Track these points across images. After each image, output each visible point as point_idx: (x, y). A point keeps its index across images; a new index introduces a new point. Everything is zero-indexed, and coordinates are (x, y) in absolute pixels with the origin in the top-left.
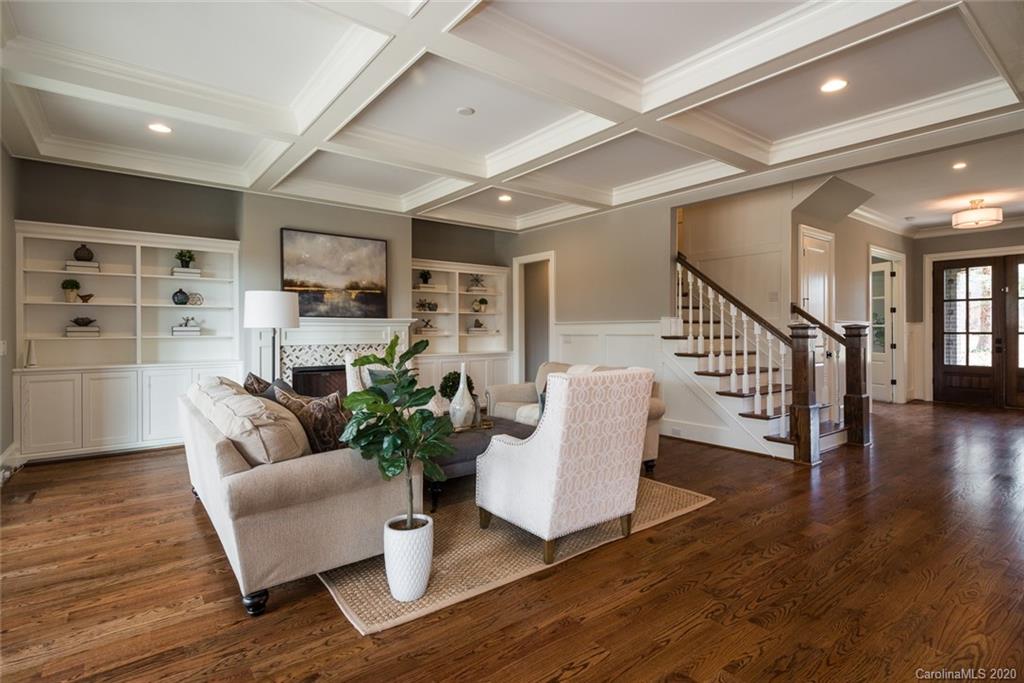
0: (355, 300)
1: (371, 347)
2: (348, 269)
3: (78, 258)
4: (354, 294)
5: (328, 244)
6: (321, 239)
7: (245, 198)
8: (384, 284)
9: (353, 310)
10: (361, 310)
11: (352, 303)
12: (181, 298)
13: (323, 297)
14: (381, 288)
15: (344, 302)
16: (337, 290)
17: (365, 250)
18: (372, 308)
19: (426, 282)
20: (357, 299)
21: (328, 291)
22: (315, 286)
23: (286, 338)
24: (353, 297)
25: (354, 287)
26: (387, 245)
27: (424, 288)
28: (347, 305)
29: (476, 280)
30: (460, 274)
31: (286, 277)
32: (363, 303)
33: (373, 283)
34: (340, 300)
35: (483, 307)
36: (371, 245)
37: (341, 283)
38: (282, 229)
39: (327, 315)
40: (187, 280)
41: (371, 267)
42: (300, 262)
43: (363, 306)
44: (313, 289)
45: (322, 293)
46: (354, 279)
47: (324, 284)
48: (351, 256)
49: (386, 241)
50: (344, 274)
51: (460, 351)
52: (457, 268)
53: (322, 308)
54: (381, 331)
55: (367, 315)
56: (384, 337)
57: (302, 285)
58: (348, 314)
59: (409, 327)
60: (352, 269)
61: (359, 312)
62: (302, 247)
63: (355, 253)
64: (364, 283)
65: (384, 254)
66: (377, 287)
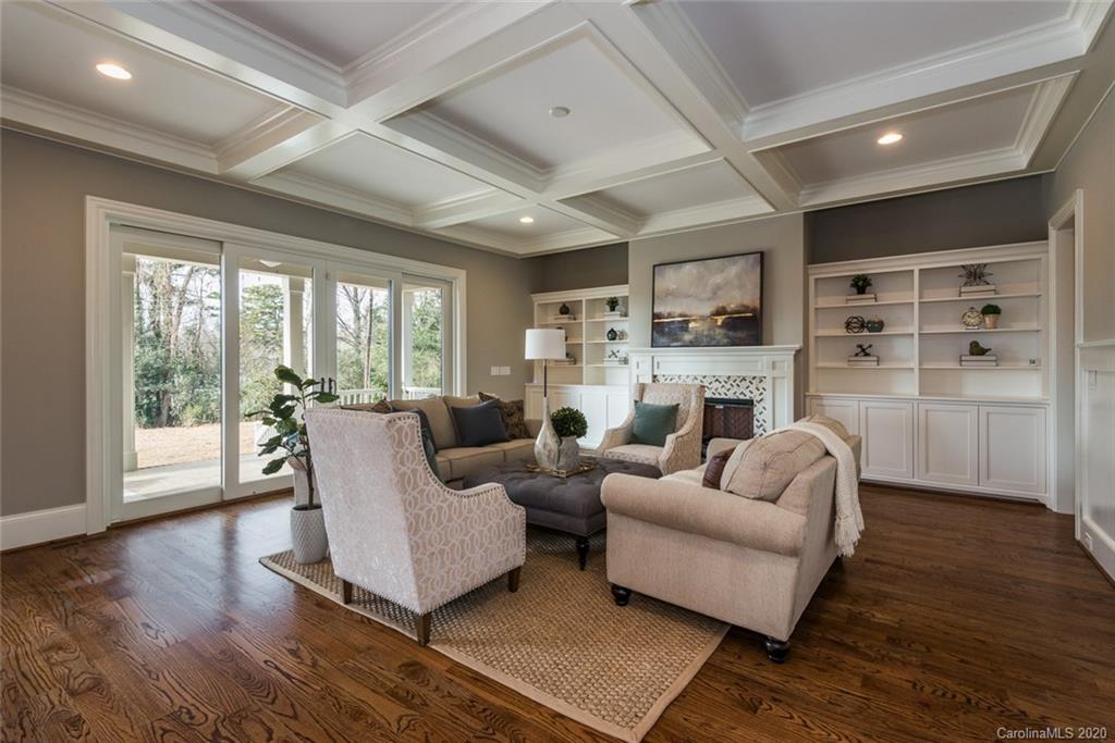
0: (721, 327)
1: (744, 379)
2: (715, 293)
3: (562, 313)
4: (720, 320)
5: (695, 271)
6: (688, 266)
7: (630, 249)
8: (758, 305)
9: (718, 337)
10: (728, 337)
11: (718, 331)
12: (613, 335)
13: (688, 327)
14: (753, 310)
15: (709, 330)
16: (703, 318)
17: (733, 269)
18: (743, 335)
19: (861, 291)
20: (725, 325)
21: (694, 320)
22: (681, 316)
23: (658, 367)
24: (719, 323)
25: (719, 312)
26: (763, 259)
28: (712, 333)
29: (975, 275)
30: (921, 270)
31: (655, 311)
32: (729, 330)
33: (744, 306)
34: (705, 327)
36: (741, 263)
37: (707, 309)
38: (654, 266)
39: (692, 344)
40: (614, 321)
41: (741, 287)
42: (669, 294)
43: (731, 333)
44: (679, 319)
45: (687, 322)
46: (721, 304)
47: (688, 313)
48: (718, 279)
49: (762, 254)
50: (709, 299)
52: (915, 263)
53: (687, 337)
54: (757, 362)
55: (733, 343)
56: (760, 368)
57: (670, 316)
58: (714, 342)
59: (795, 356)
60: (720, 293)
61: (725, 341)
62: (670, 279)
63: (724, 275)
64: (732, 306)
65: (759, 269)
66: (746, 309)
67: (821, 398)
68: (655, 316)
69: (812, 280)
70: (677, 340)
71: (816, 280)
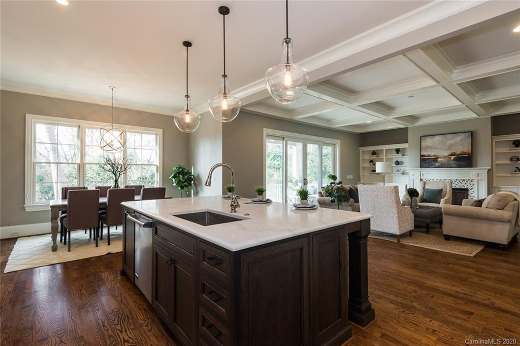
1: (464, 180)
3: (373, 154)
4: (453, 158)
5: (440, 139)
6: (437, 137)
8: (470, 151)
10: (457, 164)
11: (452, 162)
12: (398, 163)
14: (468, 154)
15: (447, 161)
16: (444, 157)
17: (459, 138)
18: (463, 163)
19: (517, 146)
20: (454, 159)
21: (441, 158)
22: (434, 156)
23: (423, 175)
24: (452, 159)
25: (452, 154)
26: (472, 134)
27: (514, 150)
31: (422, 154)
33: (463, 152)
36: (462, 136)
37: (446, 154)
38: (421, 137)
39: (439, 167)
40: (399, 157)
41: (462, 145)
42: (428, 148)
44: (434, 157)
45: (437, 158)
46: (453, 151)
47: (438, 155)
48: (452, 142)
49: (472, 132)
50: (448, 149)
53: (437, 164)
54: (470, 174)
55: (459, 166)
56: (471, 176)
57: (428, 156)
58: (450, 166)
59: (488, 172)
60: (452, 147)
61: (455, 165)
62: (428, 142)
63: (454, 140)
64: (458, 152)
65: (470, 138)
66: (465, 153)
67: (499, 188)
68: (421, 156)
69: (494, 141)
70: (432, 165)
71: (496, 142)
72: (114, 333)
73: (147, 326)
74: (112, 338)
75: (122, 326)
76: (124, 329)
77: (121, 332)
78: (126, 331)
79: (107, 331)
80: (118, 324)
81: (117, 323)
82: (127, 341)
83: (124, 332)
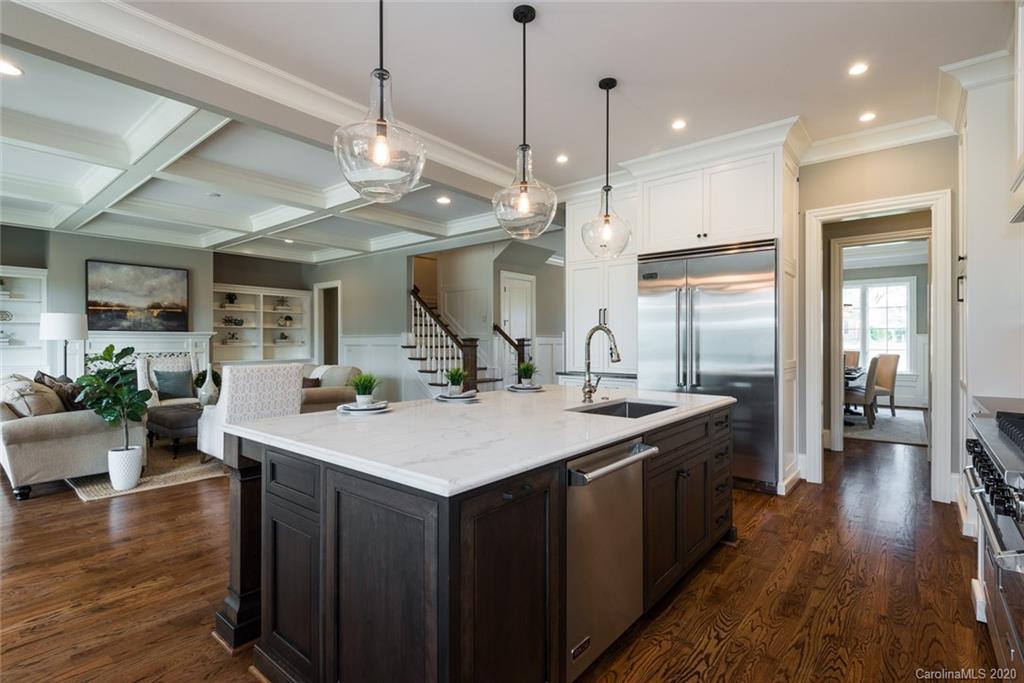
0: (156, 317)
1: (173, 354)
2: (151, 292)
4: (156, 312)
5: (131, 273)
6: (125, 269)
7: (51, 236)
8: (185, 304)
9: (155, 325)
10: (163, 325)
11: (154, 320)
13: (125, 315)
14: (183, 308)
15: (146, 318)
16: (139, 310)
17: (167, 278)
18: (174, 324)
19: (232, 302)
20: (158, 316)
21: (132, 311)
22: (118, 306)
23: (90, 347)
24: (155, 314)
25: (155, 306)
26: (188, 274)
27: (229, 307)
28: (149, 321)
29: (282, 301)
30: (264, 296)
31: (90, 299)
32: (164, 319)
33: (174, 304)
34: (143, 317)
35: (288, 323)
36: (173, 273)
37: (144, 303)
38: (87, 261)
39: (129, 329)
41: (173, 291)
42: (103, 287)
43: (165, 323)
44: (118, 308)
45: (125, 312)
46: (156, 301)
47: (127, 304)
48: (153, 282)
49: (188, 271)
50: (145, 296)
51: (264, 358)
52: (261, 292)
53: (125, 324)
54: (184, 342)
55: (168, 329)
56: (185, 346)
57: (106, 305)
58: (150, 328)
59: (210, 339)
60: (155, 293)
61: (161, 327)
62: (103, 275)
63: (157, 280)
64: (166, 303)
65: (186, 281)
66: (178, 307)
67: (219, 364)
68: (89, 304)
70: (115, 326)
72: (718, 663)
73: (670, 633)
74: (729, 660)
75: (696, 662)
76: (703, 656)
77: (708, 657)
78: (702, 652)
79: (723, 676)
80: (698, 673)
81: (696, 676)
82: (717, 637)
83: (705, 653)
